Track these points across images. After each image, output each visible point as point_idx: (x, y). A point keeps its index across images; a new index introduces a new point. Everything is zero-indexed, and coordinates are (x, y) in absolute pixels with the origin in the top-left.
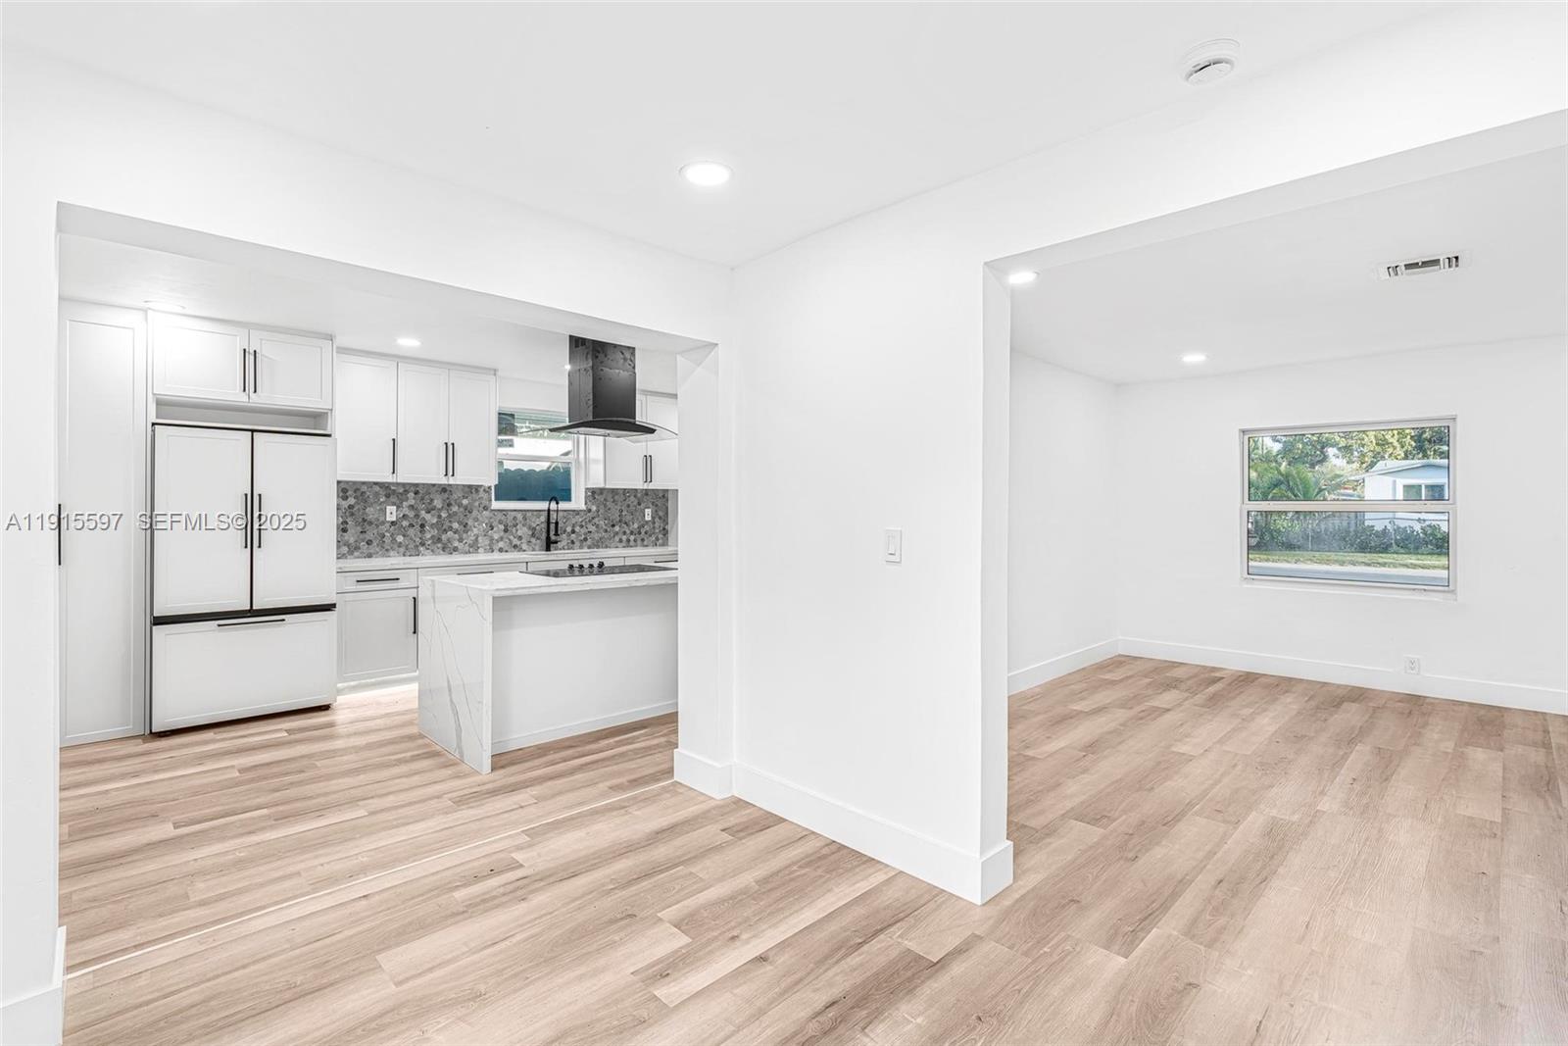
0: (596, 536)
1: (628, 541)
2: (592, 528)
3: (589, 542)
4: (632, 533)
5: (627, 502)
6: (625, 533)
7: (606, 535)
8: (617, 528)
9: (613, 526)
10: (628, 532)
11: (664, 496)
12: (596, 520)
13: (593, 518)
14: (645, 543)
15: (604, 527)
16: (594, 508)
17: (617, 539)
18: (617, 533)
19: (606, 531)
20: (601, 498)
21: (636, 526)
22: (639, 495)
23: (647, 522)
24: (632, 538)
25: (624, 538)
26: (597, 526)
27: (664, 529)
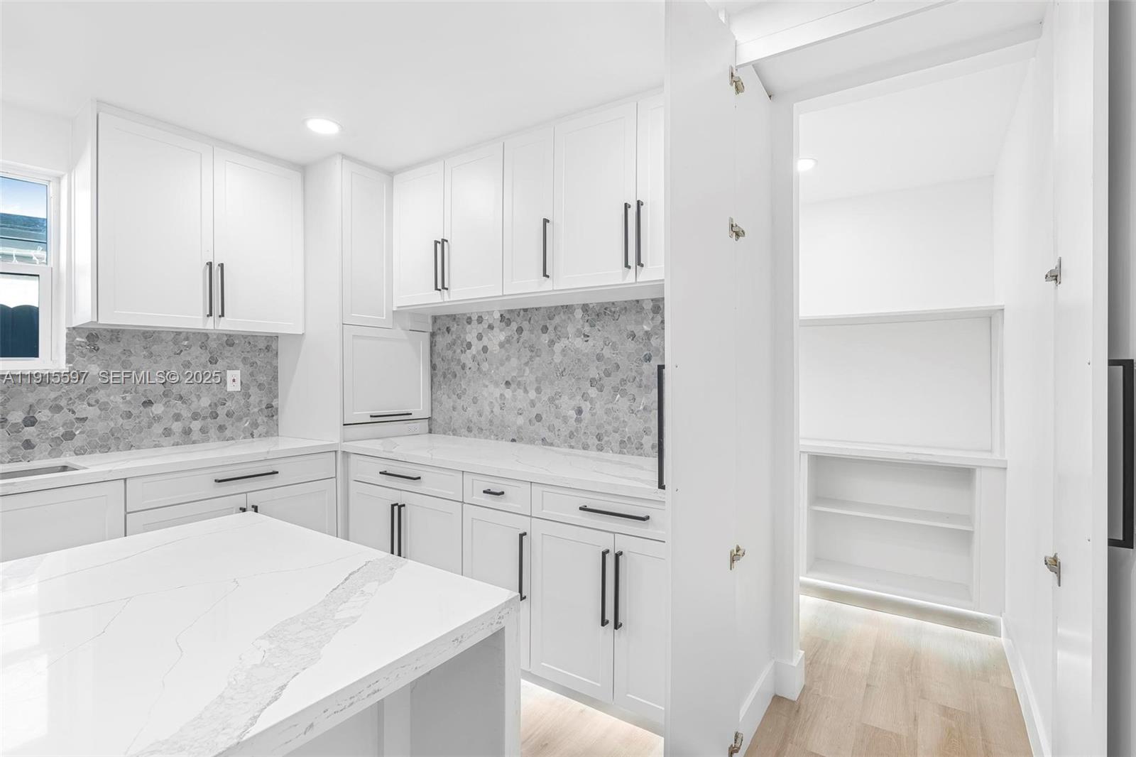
0: (101, 428)
1: (187, 432)
2: (92, 412)
3: (79, 440)
4: (195, 416)
5: (184, 357)
6: (177, 417)
7: (128, 424)
8: (158, 409)
9: (148, 403)
10: (186, 414)
11: (268, 348)
12: (101, 395)
13: (89, 391)
14: (228, 433)
15: (124, 408)
16: (94, 370)
17: (158, 429)
18: (158, 419)
19: (129, 415)
20: (117, 349)
21: (205, 402)
22: (213, 345)
23: (232, 395)
24: (196, 425)
25: (177, 427)
26: (104, 407)
27: (269, 406)
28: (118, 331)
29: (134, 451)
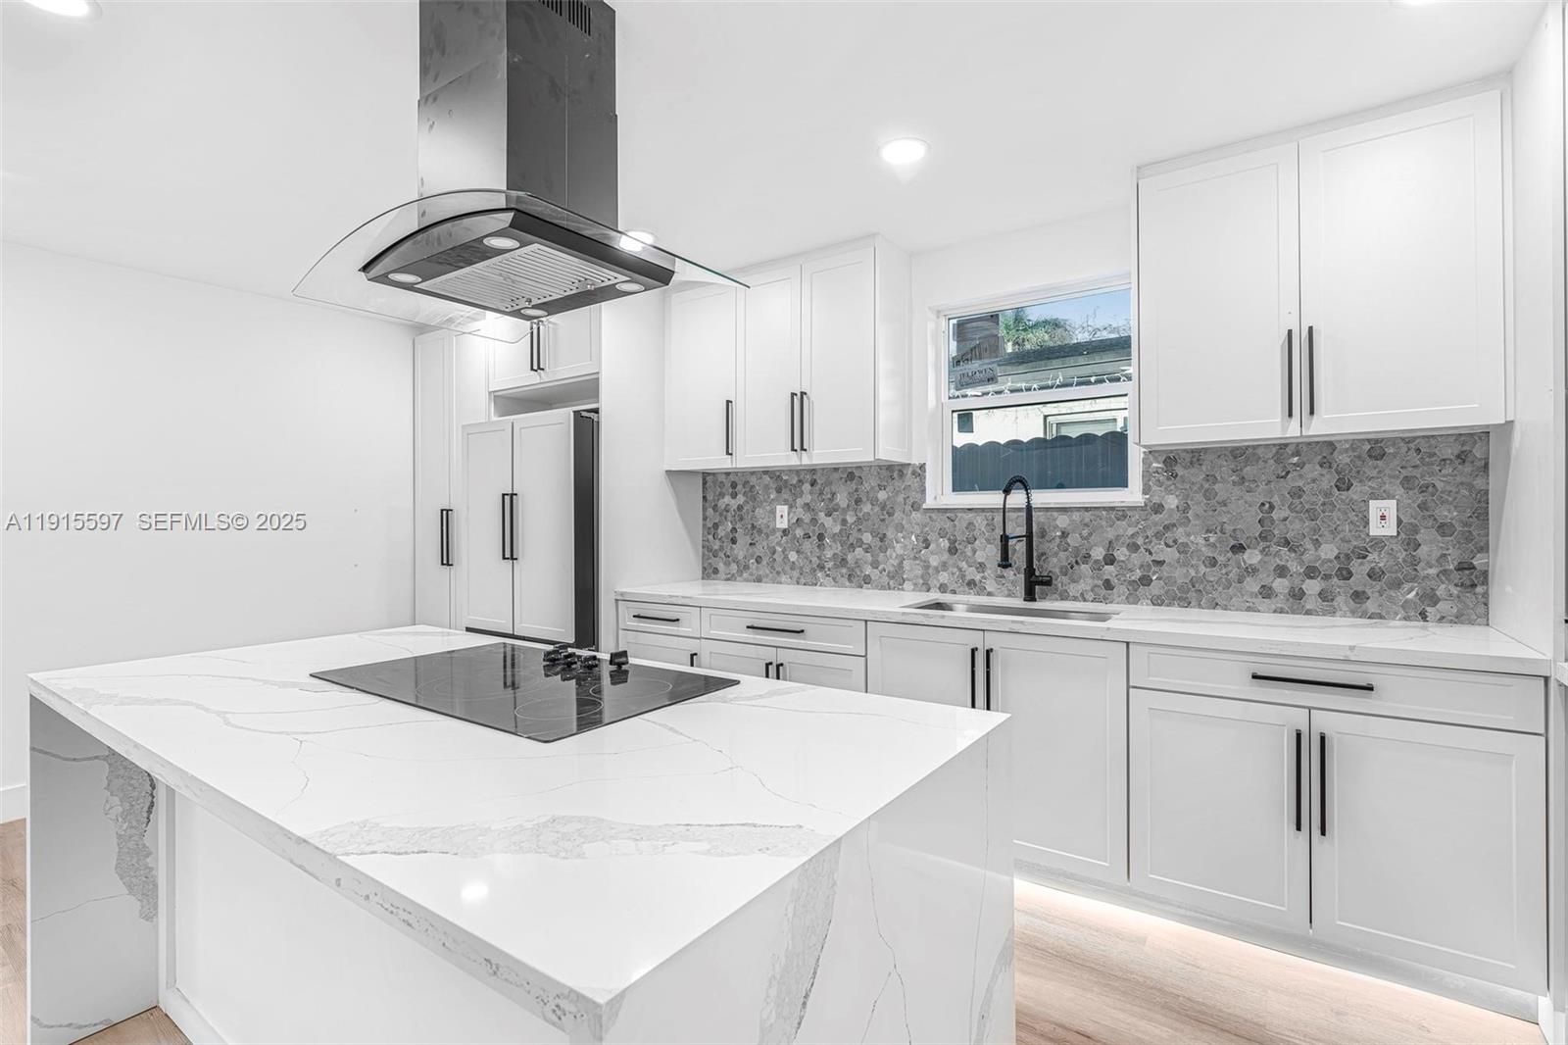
0: (1180, 575)
1: (1297, 595)
2: (1170, 555)
3: (1156, 588)
4: (1311, 572)
5: (1293, 481)
6: (1282, 571)
7: (1213, 574)
8: (1252, 557)
9: (1238, 548)
10: (1294, 567)
11: (1462, 457)
12: (1179, 533)
13: (1167, 528)
14: (1371, 606)
15: (1207, 552)
16: (1172, 502)
17: (1252, 585)
18: (1252, 571)
19: (1213, 562)
20: (1197, 475)
21: (1329, 551)
22: (1343, 459)
23: (1379, 543)
24: (1312, 587)
25: (1281, 585)
26: (1183, 549)
27: (1465, 567)
28: (1199, 451)
29: (1219, 611)
